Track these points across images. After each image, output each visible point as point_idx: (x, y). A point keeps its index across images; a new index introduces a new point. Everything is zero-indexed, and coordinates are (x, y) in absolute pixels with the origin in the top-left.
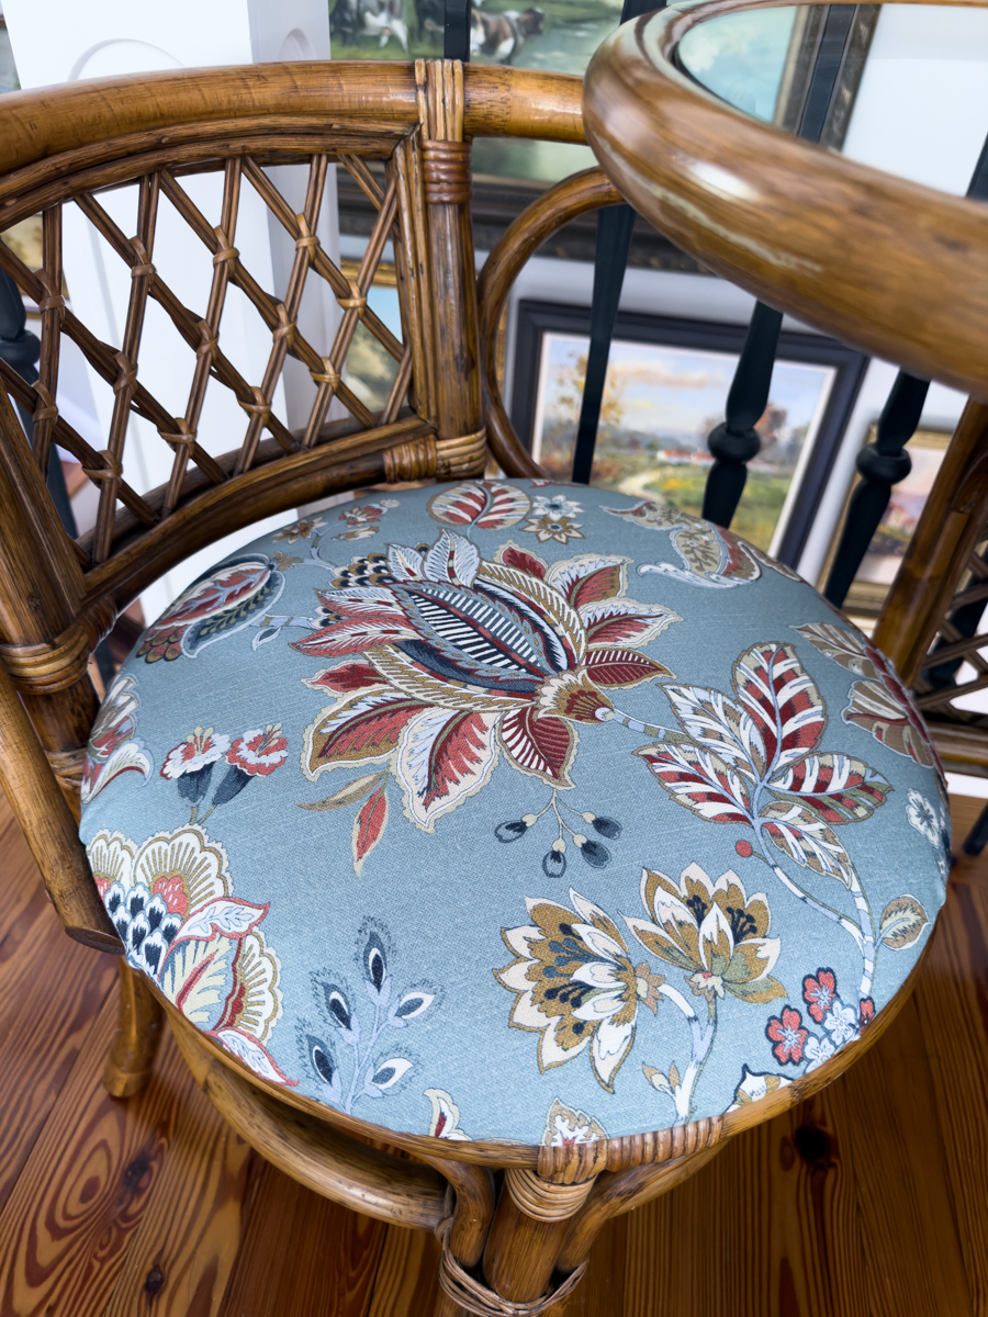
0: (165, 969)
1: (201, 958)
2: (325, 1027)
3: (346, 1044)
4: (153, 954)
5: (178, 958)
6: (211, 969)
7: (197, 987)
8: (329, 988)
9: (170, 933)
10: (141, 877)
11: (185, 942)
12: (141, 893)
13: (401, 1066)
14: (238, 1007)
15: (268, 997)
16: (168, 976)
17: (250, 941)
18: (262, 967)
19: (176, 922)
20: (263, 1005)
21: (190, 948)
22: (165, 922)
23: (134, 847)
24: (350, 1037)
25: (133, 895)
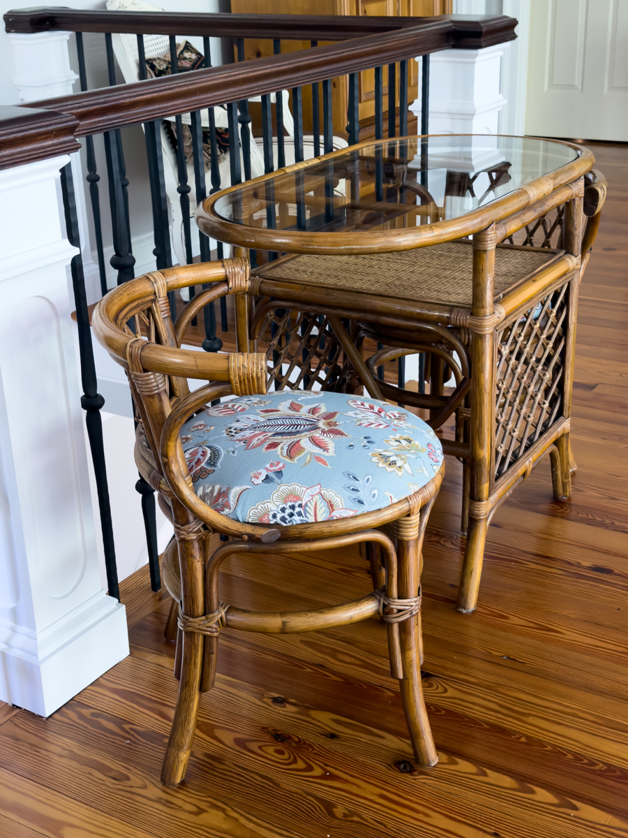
0: (305, 514)
1: (313, 504)
2: (355, 495)
3: (361, 495)
4: (299, 514)
5: (307, 508)
6: (318, 504)
7: (318, 510)
8: (349, 487)
9: (300, 506)
10: (278, 503)
11: (306, 504)
12: (282, 506)
13: (375, 492)
14: (332, 506)
15: (337, 498)
16: (308, 514)
17: (322, 492)
18: (330, 494)
19: (300, 502)
20: (337, 501)
21: (309, 504)
22: (297, 505)
23: (269, 500)
24: (361, 493)
25: (280, 508)
